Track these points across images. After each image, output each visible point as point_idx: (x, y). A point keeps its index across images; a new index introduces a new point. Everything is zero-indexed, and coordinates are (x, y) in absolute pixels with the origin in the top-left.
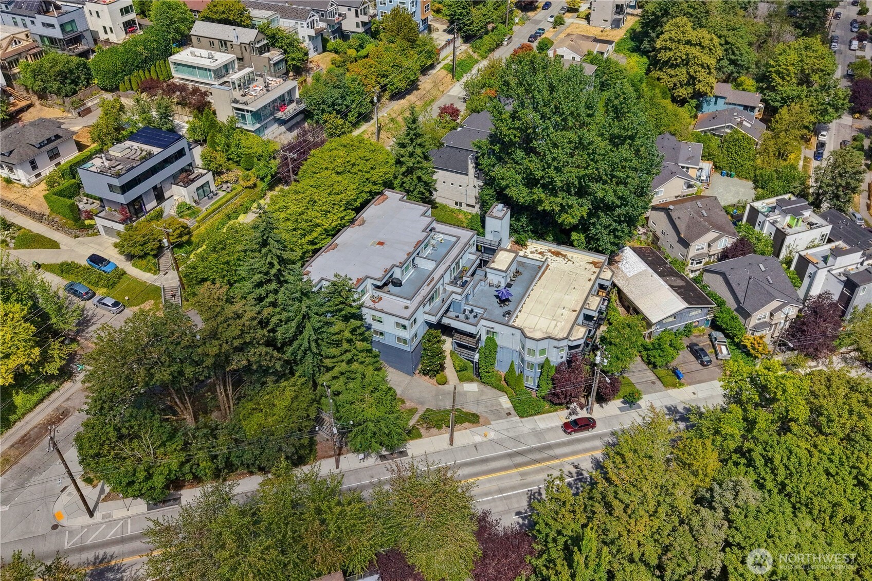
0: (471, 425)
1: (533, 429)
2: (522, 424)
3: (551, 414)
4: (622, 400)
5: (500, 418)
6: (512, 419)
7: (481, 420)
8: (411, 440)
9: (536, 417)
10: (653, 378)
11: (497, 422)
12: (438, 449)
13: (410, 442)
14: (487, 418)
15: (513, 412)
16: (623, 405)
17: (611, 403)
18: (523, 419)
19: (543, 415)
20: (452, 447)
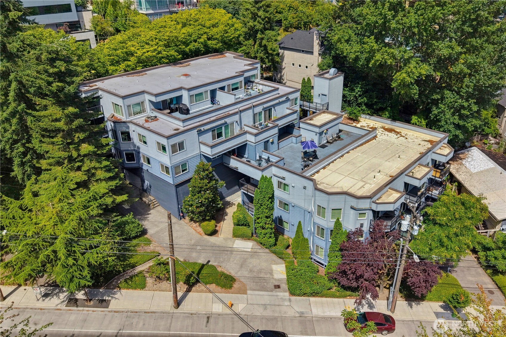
0: (219, 288)
1: (302, 313)
2: (288, 303)
3: (336, 300)
4: (441, 303)
5: (263, 289)
6: (278, 294)
7: (236, 285)
8: (128, 288)
9: (312, 299)
10: (491, 286)
11: (257, 292)
12: (153, 309)
13: (124, 291)
14: (244, 285)
15: (284, 286)
16: (442, 310)
17: (425, 304)
18: (293, 298)
19: (324, 299)
20: (176, 311)
